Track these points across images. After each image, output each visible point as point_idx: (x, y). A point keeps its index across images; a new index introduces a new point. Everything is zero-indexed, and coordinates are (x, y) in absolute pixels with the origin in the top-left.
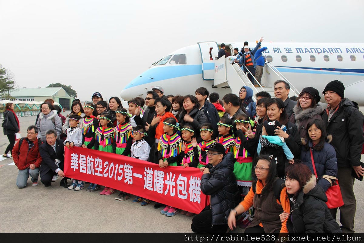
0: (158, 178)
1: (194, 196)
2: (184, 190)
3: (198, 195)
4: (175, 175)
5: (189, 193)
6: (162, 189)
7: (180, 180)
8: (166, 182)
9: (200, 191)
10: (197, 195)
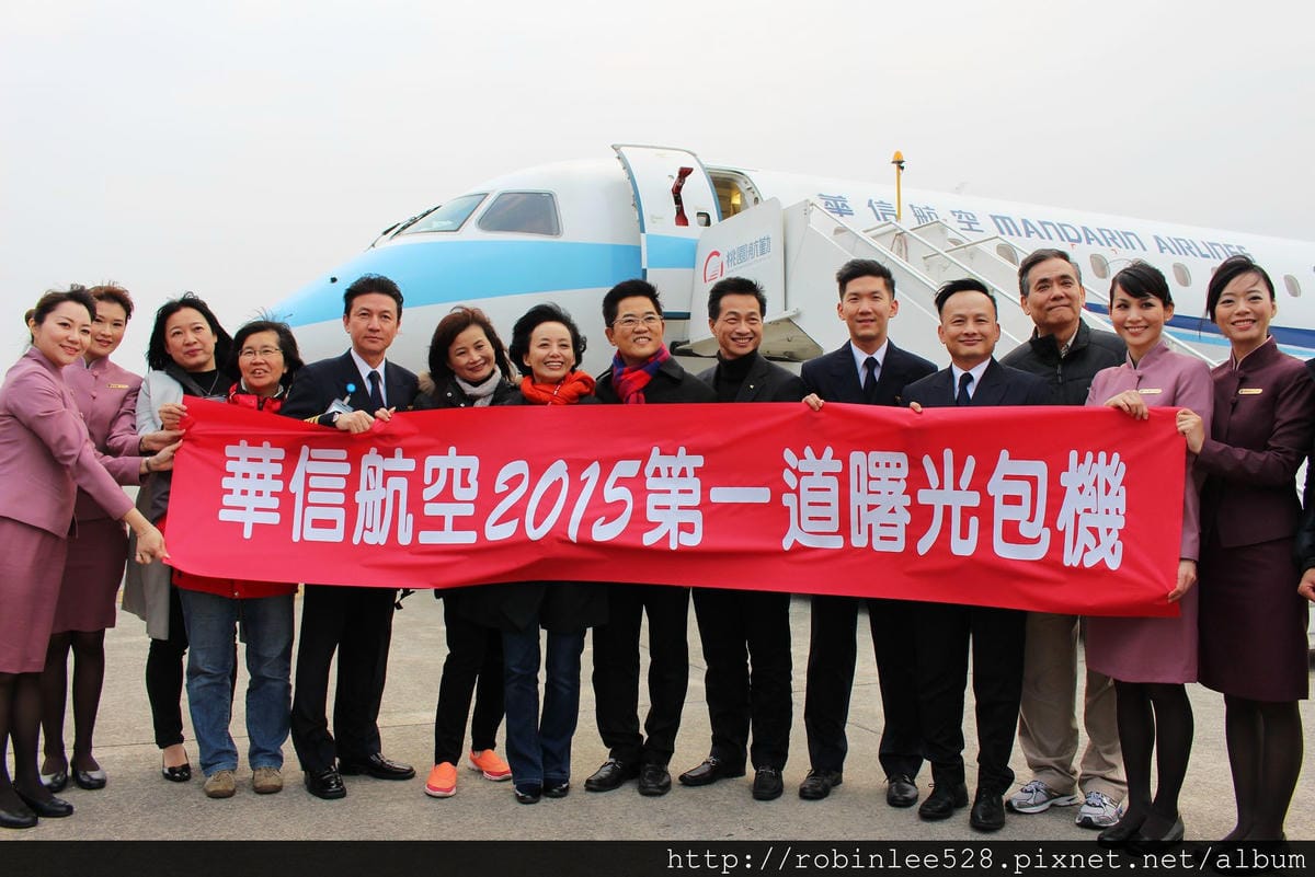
0: (874, 486)
1: (1086, 538)
2: (1031, 519)
3: (1109, 531)
4: (971, 462)
5: (1060, 528)
6: (900, 533)
7: (1007, 477)
8: (924, 497)
9: (1123, 511)
10: (1102, 533)
